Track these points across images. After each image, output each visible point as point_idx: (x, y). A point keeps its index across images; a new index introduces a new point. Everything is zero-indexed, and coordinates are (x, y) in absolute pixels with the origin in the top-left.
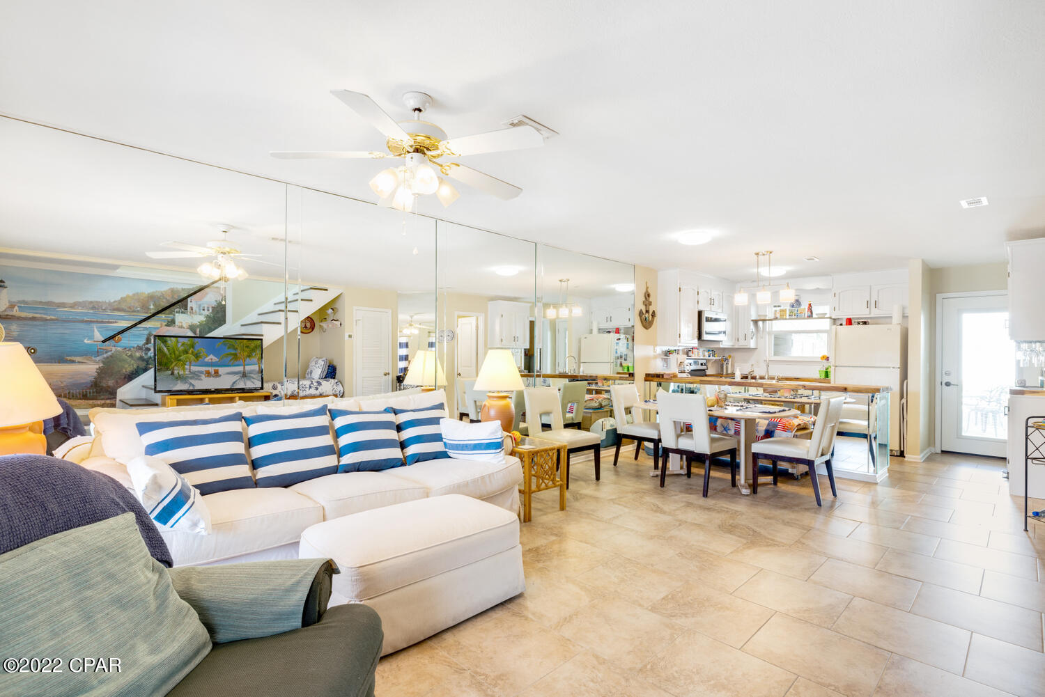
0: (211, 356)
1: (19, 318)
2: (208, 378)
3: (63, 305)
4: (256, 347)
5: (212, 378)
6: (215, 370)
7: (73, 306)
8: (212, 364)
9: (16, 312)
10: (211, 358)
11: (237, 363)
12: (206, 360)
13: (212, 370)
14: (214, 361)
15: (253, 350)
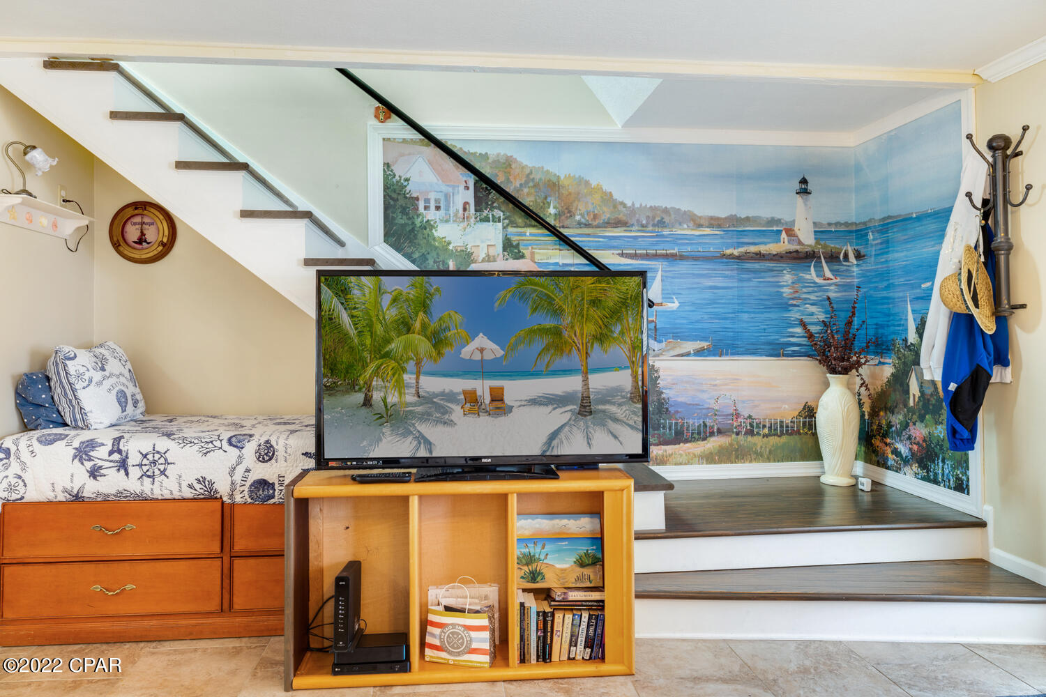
0: (481, 341)
2: (471, 419)
5: (484, 419)
6: (491, 389)
8: (482, 369)
10: (482, 346)
12: (468, 351)
13: (482, 387)
14: (488, 356)
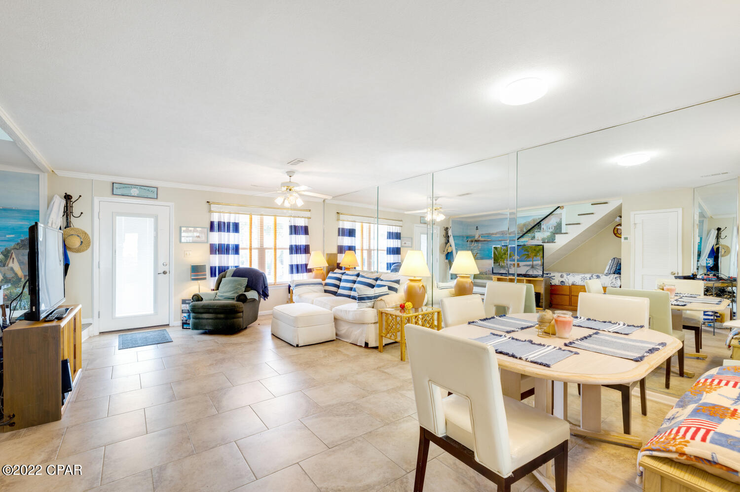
1: (482, 241)
3: (493, 234)
4: (540, 250)
5: (517, 267)
7: (496, 234)
8: (517, 260)
9: (480, 239)
11: (529, 259)
12: (514, 257)
13: (516, 263)
14: (517, 258)
15: (538, 252)
